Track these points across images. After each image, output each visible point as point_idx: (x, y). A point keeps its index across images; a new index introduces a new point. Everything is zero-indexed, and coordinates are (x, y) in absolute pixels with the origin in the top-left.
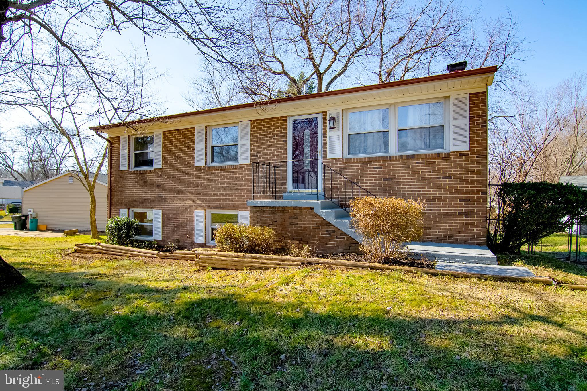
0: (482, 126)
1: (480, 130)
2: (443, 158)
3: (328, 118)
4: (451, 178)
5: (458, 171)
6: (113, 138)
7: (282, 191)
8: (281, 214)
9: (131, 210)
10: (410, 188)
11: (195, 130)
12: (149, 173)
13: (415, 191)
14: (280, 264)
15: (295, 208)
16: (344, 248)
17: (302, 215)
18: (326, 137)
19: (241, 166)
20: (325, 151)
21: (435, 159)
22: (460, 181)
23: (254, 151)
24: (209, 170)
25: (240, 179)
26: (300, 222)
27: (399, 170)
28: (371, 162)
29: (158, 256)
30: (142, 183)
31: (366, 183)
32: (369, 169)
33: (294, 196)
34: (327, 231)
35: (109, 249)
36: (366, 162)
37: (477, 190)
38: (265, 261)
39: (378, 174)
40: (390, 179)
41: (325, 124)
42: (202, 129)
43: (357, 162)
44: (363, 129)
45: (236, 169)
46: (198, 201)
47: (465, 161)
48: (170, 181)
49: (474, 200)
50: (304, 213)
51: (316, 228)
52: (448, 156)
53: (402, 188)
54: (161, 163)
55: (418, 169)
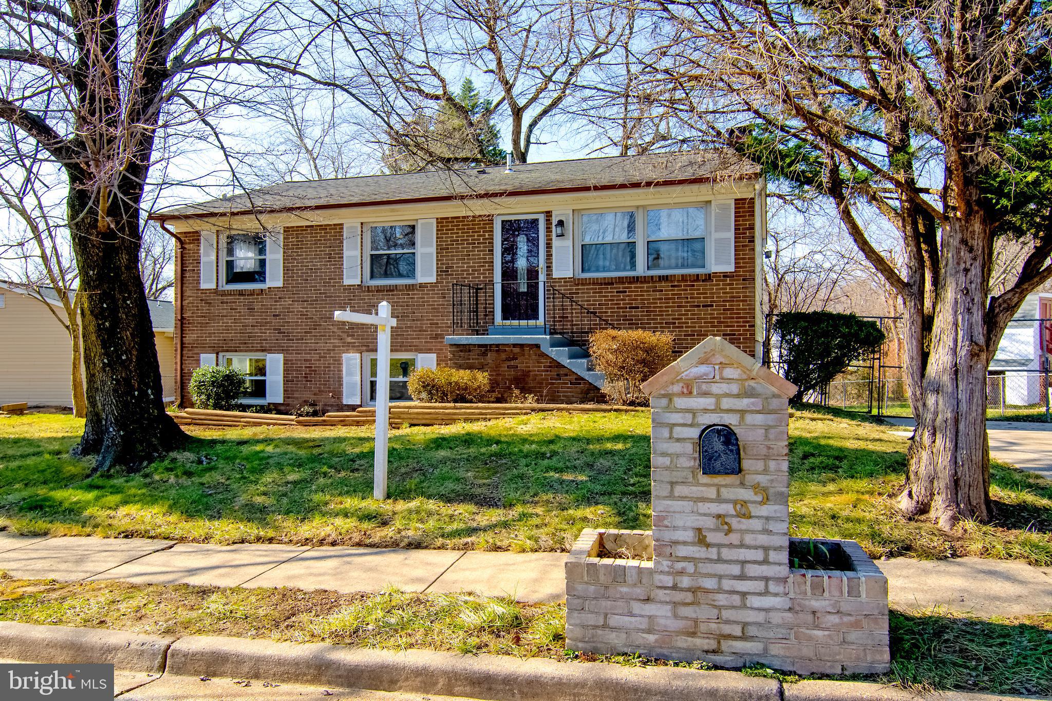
0: (749, 242)
1: (746, 246)
2: (703, 281)
3: (554, 222)
4: (712, 306)
5: (721, 297)
6: (185, 233)
7: (487, 323)
8: (494, 354)
9: (221, 354)
10: (663, 319)
11: (342, 228)
12: (258, 295)
13: (670, 323)
14: (504, 414)
15: (515, 345)
16: (580, 396)
17: (524, 355)
18: (551, 247)
19: (422, 286)
20: (549, 268)
21: (694, 281)
22: (724, 310)
23: (442, 264)
24: (369, 291)
25: (420, 305)
26: (522, 364)
27: (649, 295)
28: (612, 284)
29: (297, 422)
30: (244, 311)
31: (606, 312)
32: (610, 291)
33: (503, 330)
34: (558, 375)
35: (203, 417)
36: (605, 284)
37: (744, 322)
38: (484, 411)
39: (622, 300)
40: (638, 308)
41: (548, 229)
42: (356, 227)
43: (594, 284)
44: (600, 238)
45: (413, 290)
46: (349, 340)
47: (729, 284)
48: (298, 307)
49: (740, 335)
50: (526, 352)
51: (543, 371)
52: (709, 277)
53: (653, 319)
54: (282, 279)
55: (673, 294)
